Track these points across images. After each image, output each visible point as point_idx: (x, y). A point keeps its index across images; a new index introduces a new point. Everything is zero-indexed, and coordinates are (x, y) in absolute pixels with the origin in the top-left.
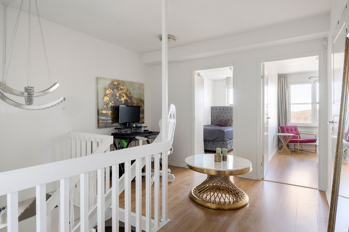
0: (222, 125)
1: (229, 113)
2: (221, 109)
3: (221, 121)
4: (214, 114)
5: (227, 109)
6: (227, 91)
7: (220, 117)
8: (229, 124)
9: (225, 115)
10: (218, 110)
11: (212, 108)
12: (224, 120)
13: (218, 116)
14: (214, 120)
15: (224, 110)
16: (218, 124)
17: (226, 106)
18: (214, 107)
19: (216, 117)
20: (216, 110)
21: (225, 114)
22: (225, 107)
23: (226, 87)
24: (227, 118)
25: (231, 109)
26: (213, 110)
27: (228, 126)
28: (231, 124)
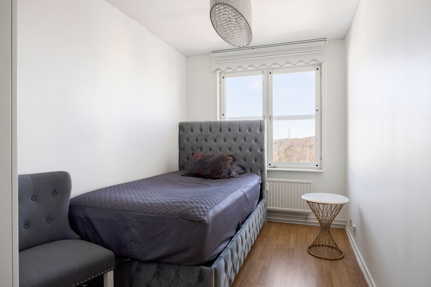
0: (206, 174)
1: (225, 140)
2: (203, 128)
3: (203, 162)
4: (186, 141)
5: (220, 130)
6: (220, 83)
7: (201, 150)
8: (225, 173)
9: (215, 144)
10: (197, 131)
11: (182, 127)
12: (211, 160)
13: (197, 147)
14: (188, 159)
15: (212, 131)
16: (195, 172)
17: (218, 120)
18: (187, 124)
19: (192, 149)
20: (192, 131)
21: (215, 141)
22: (215, 123)
23: (218, 72)
24: (220, 153)
25: (231, 128)
26: (183, 131)
27: (223, 178)
28: (230, 171)
